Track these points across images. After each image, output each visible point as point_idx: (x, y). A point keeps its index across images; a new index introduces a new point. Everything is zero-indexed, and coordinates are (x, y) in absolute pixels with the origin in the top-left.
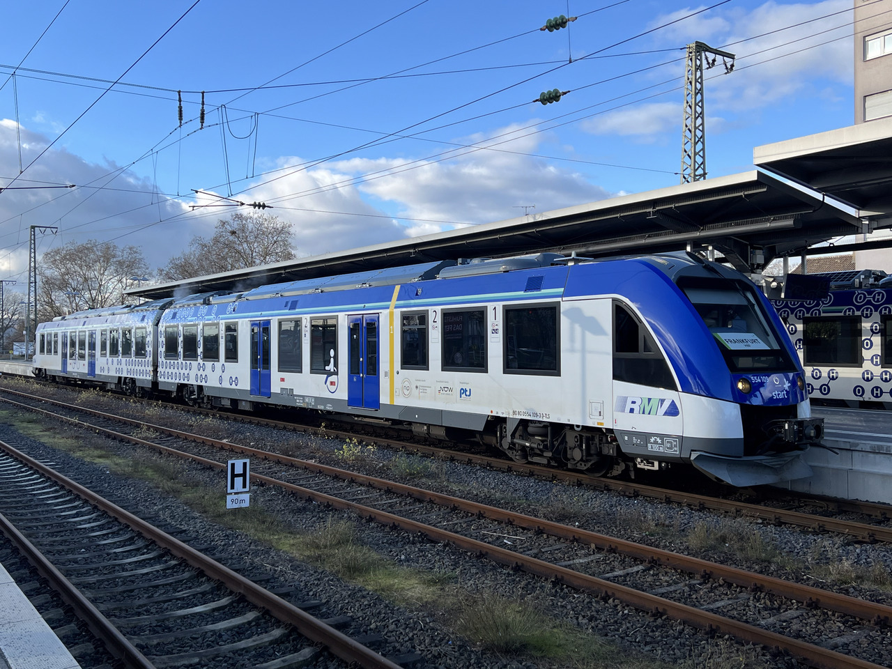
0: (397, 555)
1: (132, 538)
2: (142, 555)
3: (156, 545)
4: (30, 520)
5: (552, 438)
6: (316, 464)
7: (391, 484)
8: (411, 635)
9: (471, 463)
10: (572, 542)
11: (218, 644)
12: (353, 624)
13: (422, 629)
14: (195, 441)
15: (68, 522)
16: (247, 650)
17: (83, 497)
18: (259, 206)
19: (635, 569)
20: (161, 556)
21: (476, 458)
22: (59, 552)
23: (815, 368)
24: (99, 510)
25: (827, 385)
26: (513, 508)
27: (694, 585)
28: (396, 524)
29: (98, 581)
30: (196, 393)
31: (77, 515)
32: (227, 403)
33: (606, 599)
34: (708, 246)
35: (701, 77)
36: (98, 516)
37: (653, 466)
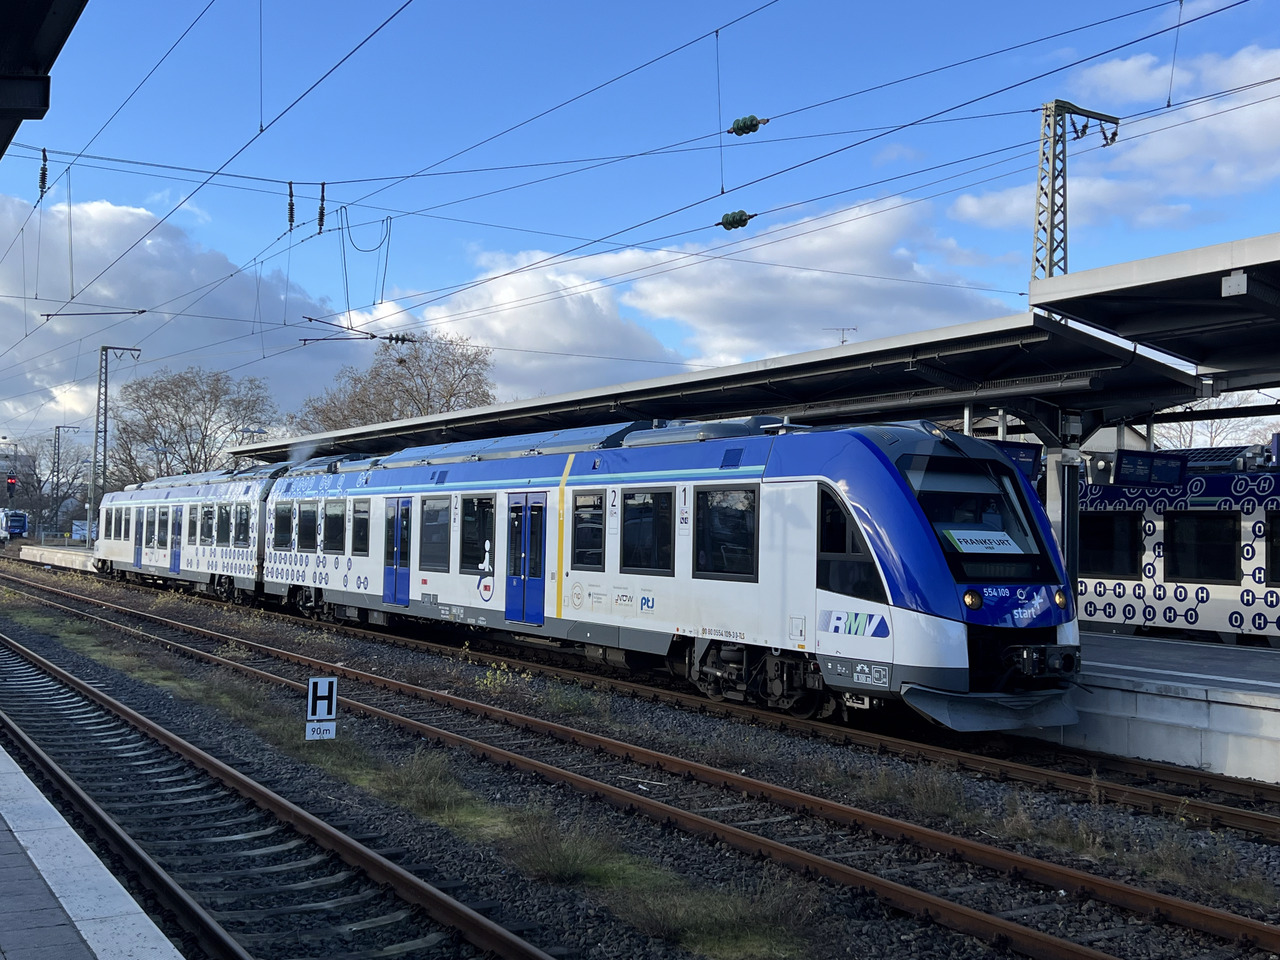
0: (493, 794)
1: (181, 768)
3: (208, 775)
4: (63, 747)
6: (448, 695)
7: (531, 721)
10: (724, 789)
11: (249, 867)
12: (407, 856)
13: (480, 861)
14: (298, 664)
15: (108, 750)
16: (278, 874)
17: (132, 723)
18: (397, 339)
19: (780, 819)
20: (212, 786)
21: (666, 695)
22: (92, 780)
23: (1179, 584)
24: (148, 738)
25: (1194, 610)
26: (676, 753)
27: (836, 836)
28: (512, 763)
29: (130, 808)
30: (313, 599)
31: (121, 743)
32: (353, 614)
33: (712, 844)
34: (997, 411)
35: (1063, 152)
36: (147, 744)
37: (863, 704)
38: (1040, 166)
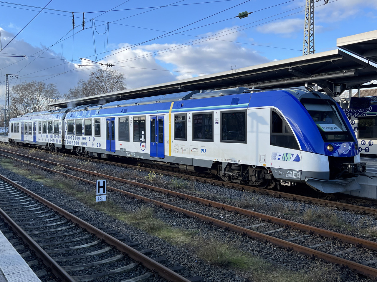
0: (173, 223)
1: (54, 215)
2: (58, 222)
3: (65, 218)
4: (8, 206)
5: (243, 171)
6: (136, 182)
8: (179, 258)
9: (205, 182)
10: (251, 217)
11: (93, 261)
12: (153, 253)
13: (183, 255)
14: (81, 172)
15: (25, 207)
16: (106, 264)
17: (32, 196)
18: (110, 65)
19: (279, 230)
20: (67, 222)
21: (208, 180)
22: (22, 221)
23: (363, 140)
24: (39, 202)
25: (368, 148)
26: (225, 202)
27: (306, 237)
28: (172, 209)
29: (39, 233)
30: (82, 150)
31: (29, 204)
32: (96, 155)
33: (266, 243)
34: (315, 84)
35: (313, 6)
36: (39, 205)
37: (288, 184)
38: (306, 10)
